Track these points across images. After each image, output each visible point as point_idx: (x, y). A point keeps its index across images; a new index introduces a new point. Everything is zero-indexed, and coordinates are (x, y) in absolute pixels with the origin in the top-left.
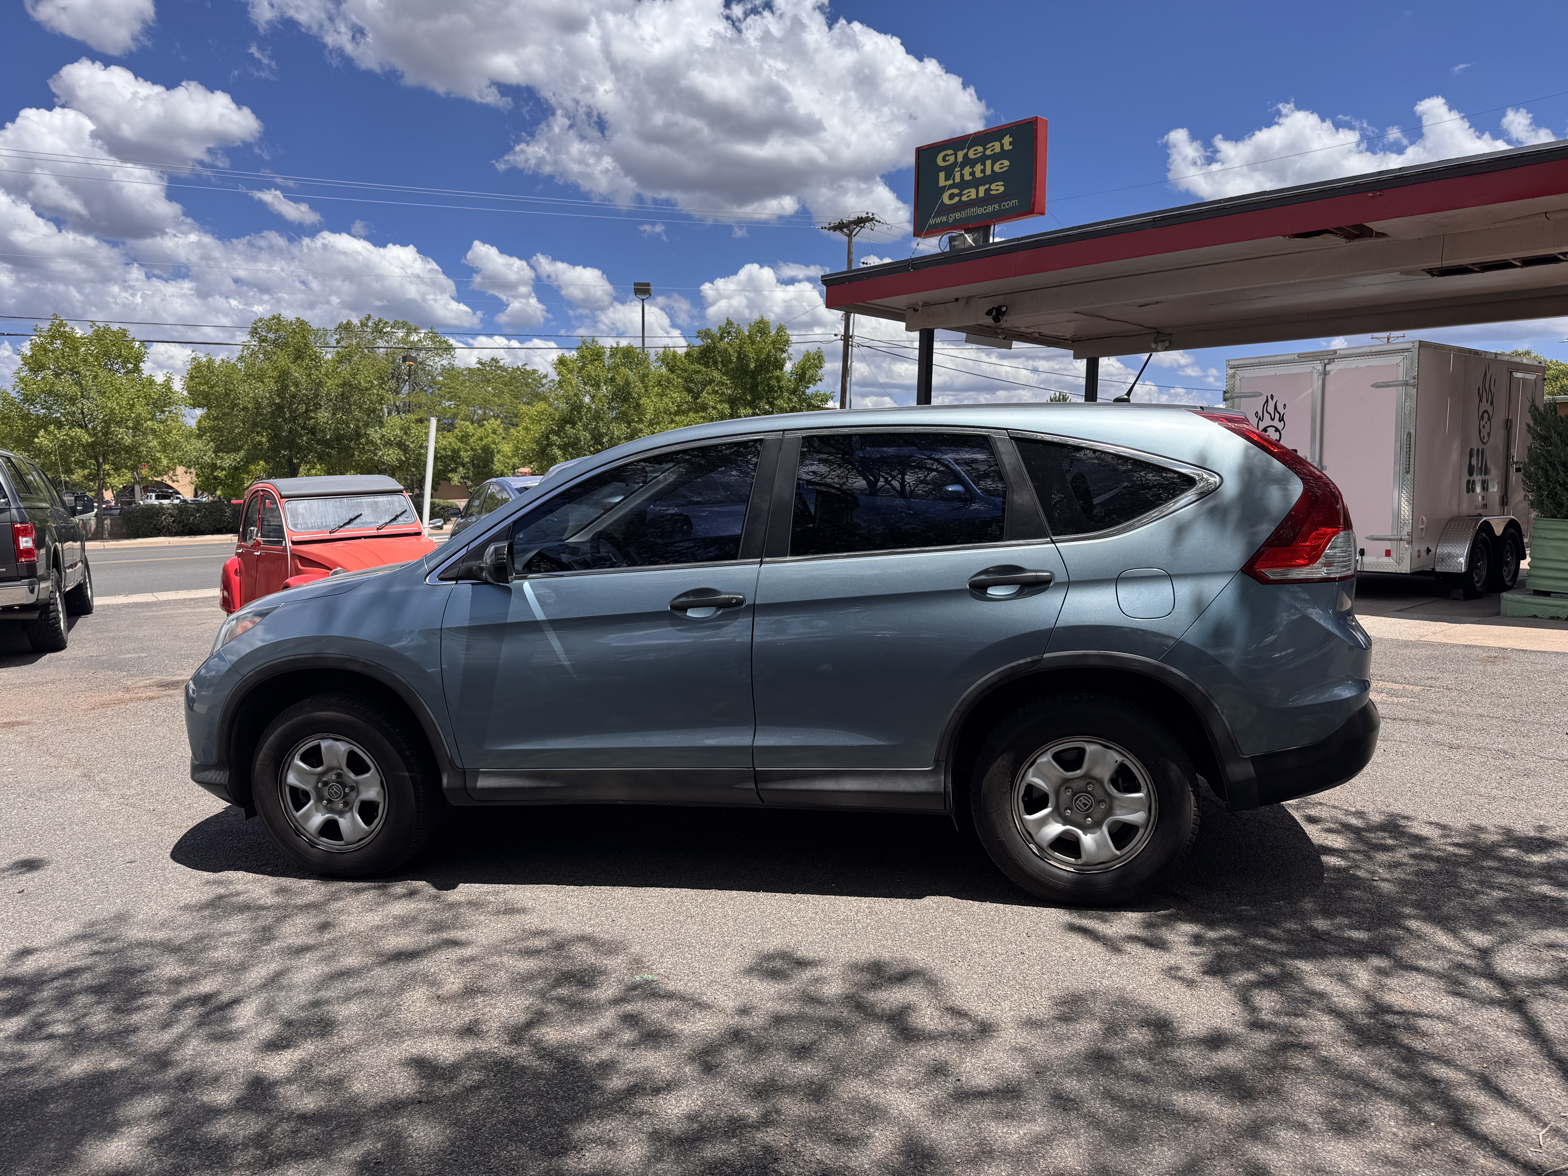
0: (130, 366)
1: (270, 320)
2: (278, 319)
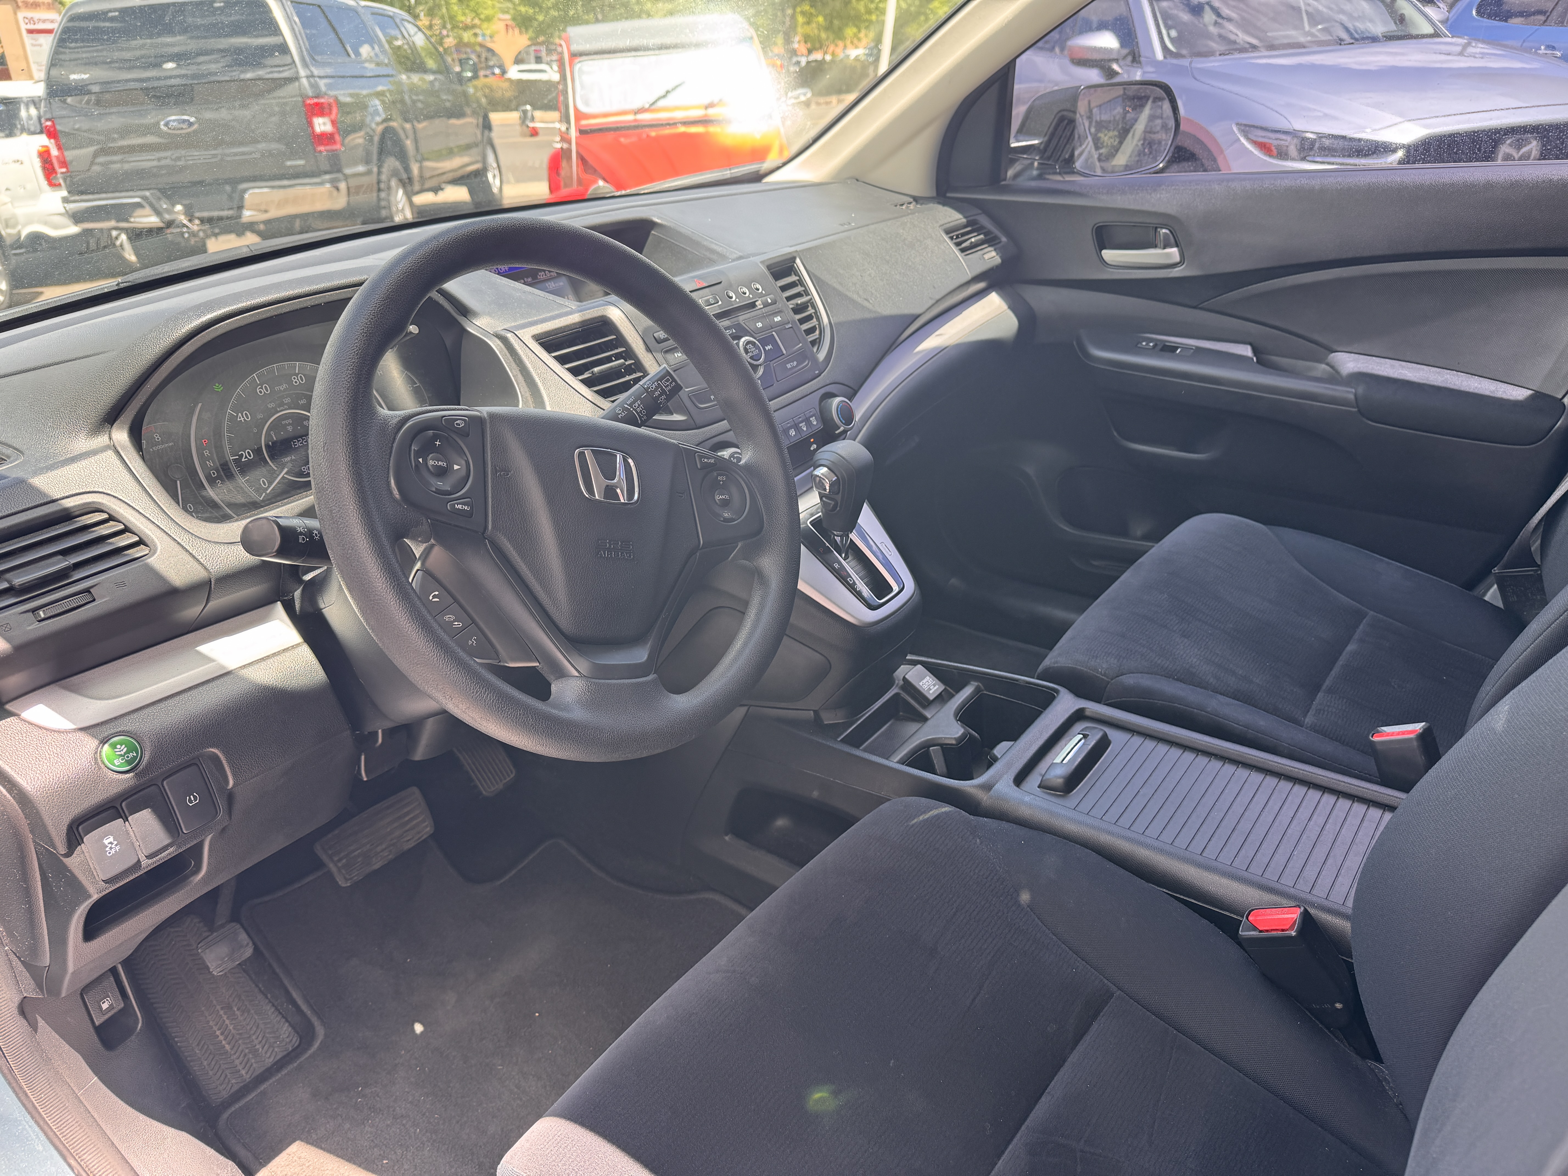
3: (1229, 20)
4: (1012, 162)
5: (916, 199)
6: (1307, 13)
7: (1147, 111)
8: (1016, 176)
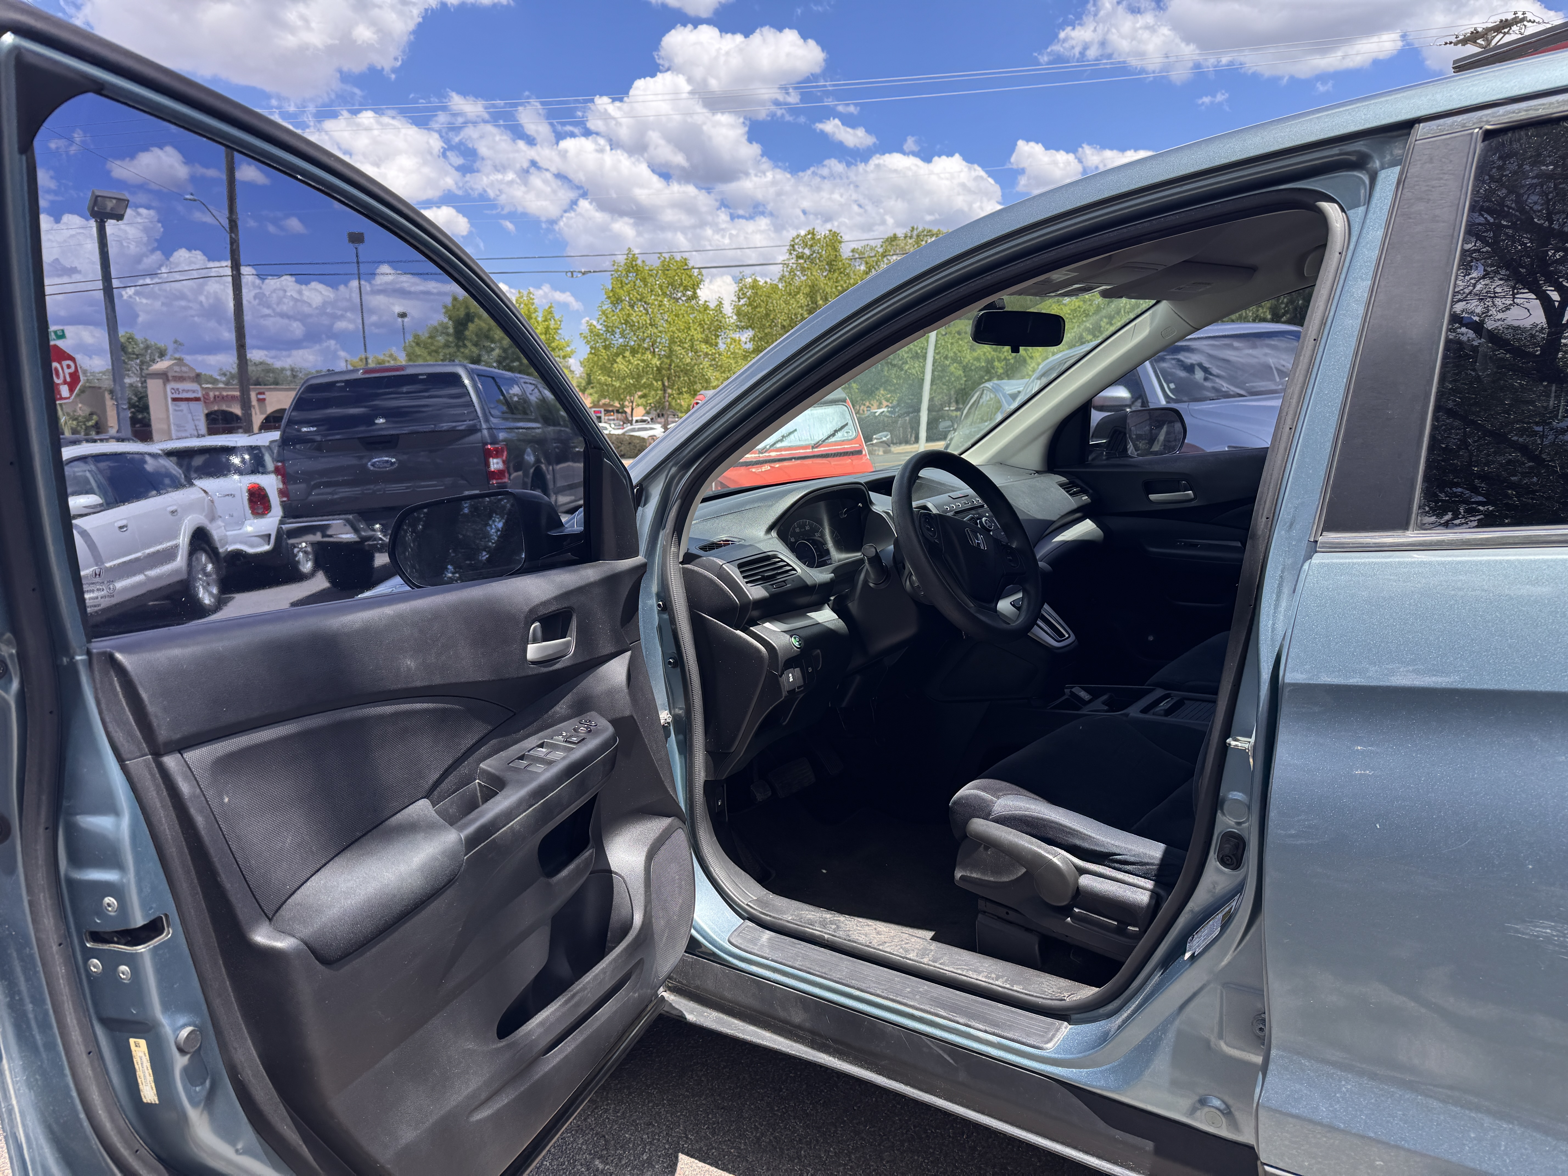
0: (689, 293)
1: (806, 235)
2: (813, 234)
3: (1218, 376)
4: (1091, 452)
5: (1037, 472)
6: (1277, 369)
7: (1165, 429)
8: (1093, 460)
